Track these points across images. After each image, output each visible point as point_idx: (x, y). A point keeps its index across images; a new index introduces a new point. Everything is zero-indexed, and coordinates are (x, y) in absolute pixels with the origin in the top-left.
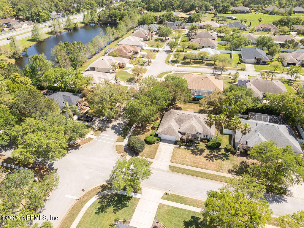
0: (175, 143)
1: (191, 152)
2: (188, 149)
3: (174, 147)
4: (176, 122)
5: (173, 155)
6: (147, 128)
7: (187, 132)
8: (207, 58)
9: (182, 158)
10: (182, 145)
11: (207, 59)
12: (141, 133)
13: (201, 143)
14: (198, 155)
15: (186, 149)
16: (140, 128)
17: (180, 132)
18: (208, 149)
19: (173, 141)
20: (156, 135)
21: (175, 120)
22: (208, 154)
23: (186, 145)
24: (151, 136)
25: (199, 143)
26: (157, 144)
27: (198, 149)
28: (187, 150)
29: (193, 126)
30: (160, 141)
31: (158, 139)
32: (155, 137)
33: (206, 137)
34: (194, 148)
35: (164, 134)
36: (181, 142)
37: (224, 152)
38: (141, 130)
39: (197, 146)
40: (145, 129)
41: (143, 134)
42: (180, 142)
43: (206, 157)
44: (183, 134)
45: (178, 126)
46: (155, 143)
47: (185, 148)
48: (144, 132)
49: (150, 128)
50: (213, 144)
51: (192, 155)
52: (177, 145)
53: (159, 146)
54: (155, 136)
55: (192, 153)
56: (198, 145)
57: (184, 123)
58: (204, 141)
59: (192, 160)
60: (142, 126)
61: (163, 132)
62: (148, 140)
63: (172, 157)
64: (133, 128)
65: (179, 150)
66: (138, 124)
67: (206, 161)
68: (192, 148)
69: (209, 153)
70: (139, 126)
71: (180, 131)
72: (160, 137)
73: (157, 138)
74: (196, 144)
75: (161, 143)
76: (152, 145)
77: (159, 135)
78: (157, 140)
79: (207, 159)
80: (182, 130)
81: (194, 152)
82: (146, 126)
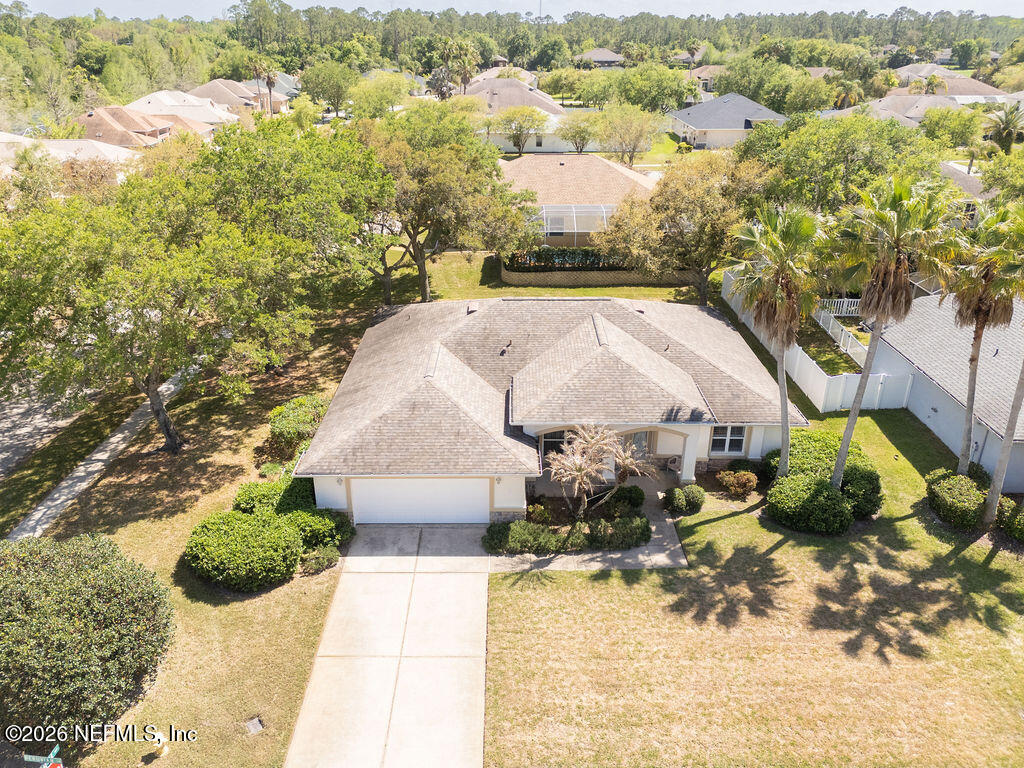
0: (494, 537)
1: (671, 598)
2: (632, 576)
3: (493, 583)
4: (469, 360)
5: (493, 662)
6: (221, 458)
7: (584, 421)
8: (539, 144)
9: (601, 686)
10: (562, 550)
11: (539, 149)
12: (154, 503)
13: (712, 504)
14: (745, 614)
15: (603, 576)
16: (154, 468)
17: (515, 432)
18: (800, 544)
19: (471, 525)
20: (301, 495)
21: (455, 352)
22: (822, 592)
23: (593, 544)
24: (249, 511)
25: (694, 507)
26: (316, 584)
27: (708, 554)
28: (616, 582)
29: (619, 371)
30: (344, 548)
31: (323, 525)
32: (283, 519)
33: (736, 445)
34: (673, 555)
35: (370, 470)
36: (544, 522)
37: (945, 549)
38: (159, 485)
39: (690, 530)
40: (203, 469)
41: (178, 508)
42: (529, 517)
43: (821, 619)
44: (551, 443)
45: (492, 390)
46: (286, 578)
47: (596, 567)
48: (188, 493)
49: (245, 458)
50: (821, 486)
51: (686, 627)
52: (512, 553)
53: (338, 595)
54: (283, 508)
55: (678, 608)
56: (688, 521)
57: (531, 366)
58: (728, 477)
59: (715, 687)
60: (172, 448)
61: (360, 460)
62: (217, 551)
63: (495, 690)
64: (82, 479)
65: (539, 598)
66: (146, 436)
67: (850, 665)
68: (661, 559)
69: (830, 579)
70: (149, 454)
71: (515, 421)
72: (340, 504)
73: (303, 517)
74: (676, 512)
75: (355, 566)
76: (254, 606)
77: (328, 491)
78: (313, 540)
79: (844, 636)
80: (533, 414)
81: (691, 600)
82: (214, 447)
